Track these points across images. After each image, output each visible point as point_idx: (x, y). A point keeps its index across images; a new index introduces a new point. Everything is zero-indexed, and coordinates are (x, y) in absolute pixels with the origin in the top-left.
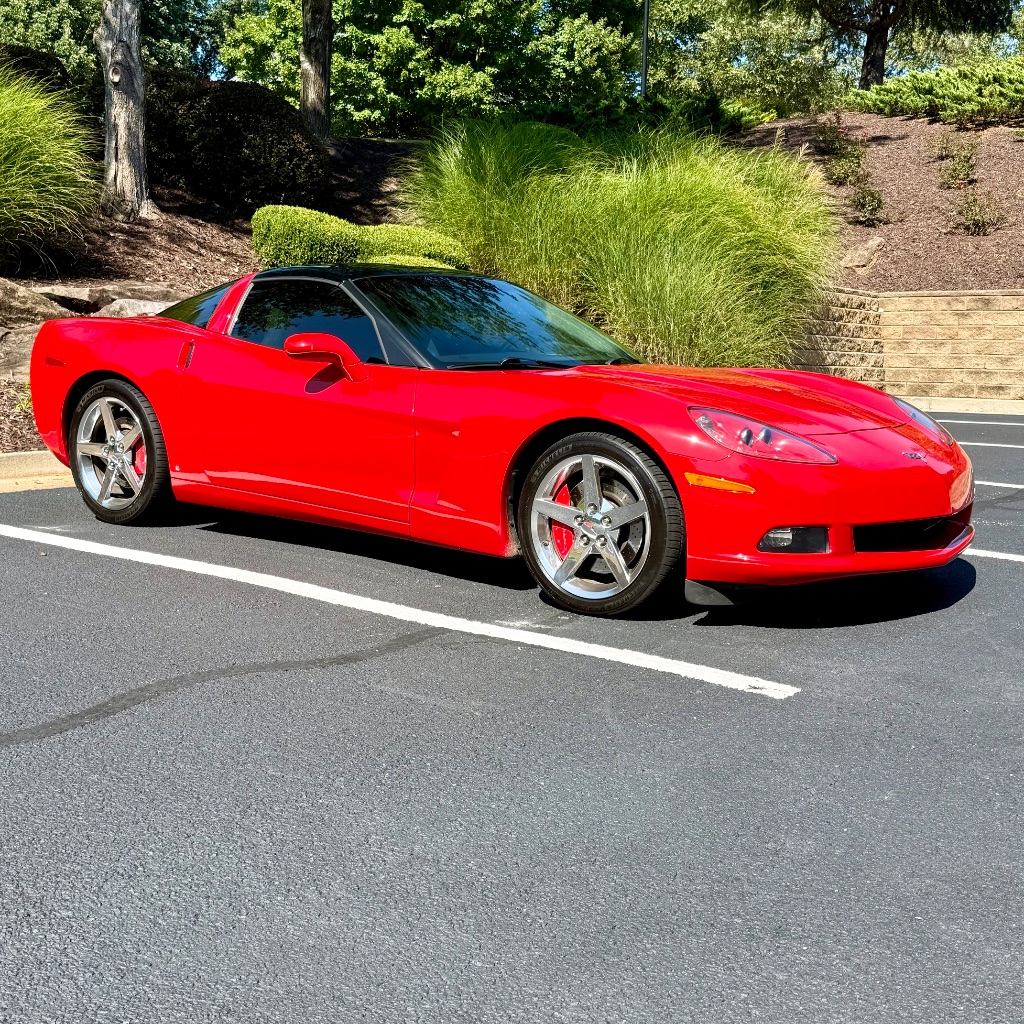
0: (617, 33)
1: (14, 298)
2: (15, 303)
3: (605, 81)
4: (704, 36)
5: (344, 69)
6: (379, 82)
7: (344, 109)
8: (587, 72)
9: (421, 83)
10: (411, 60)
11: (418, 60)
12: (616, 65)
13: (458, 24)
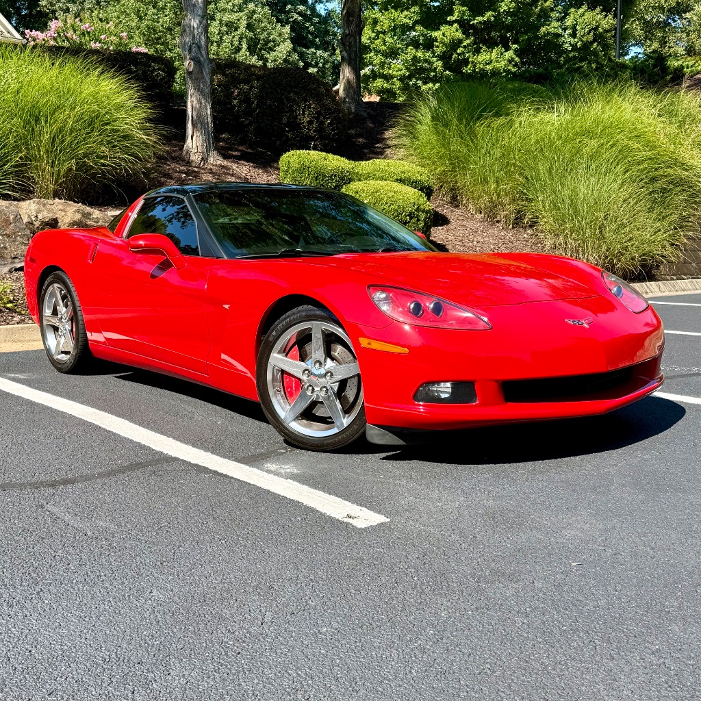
0: (611, 17)
1: (90, 219)
2: (90, 223)
3: (601, 51)
4: (688, 15)
5: (415, 57)
6: (439, 64)
7: (415, 84)
8: (586, 46)
9: (466, 62)
10: (459, 47)
11: (465, 47)
12: (611, 39)
13: (493, 19)
